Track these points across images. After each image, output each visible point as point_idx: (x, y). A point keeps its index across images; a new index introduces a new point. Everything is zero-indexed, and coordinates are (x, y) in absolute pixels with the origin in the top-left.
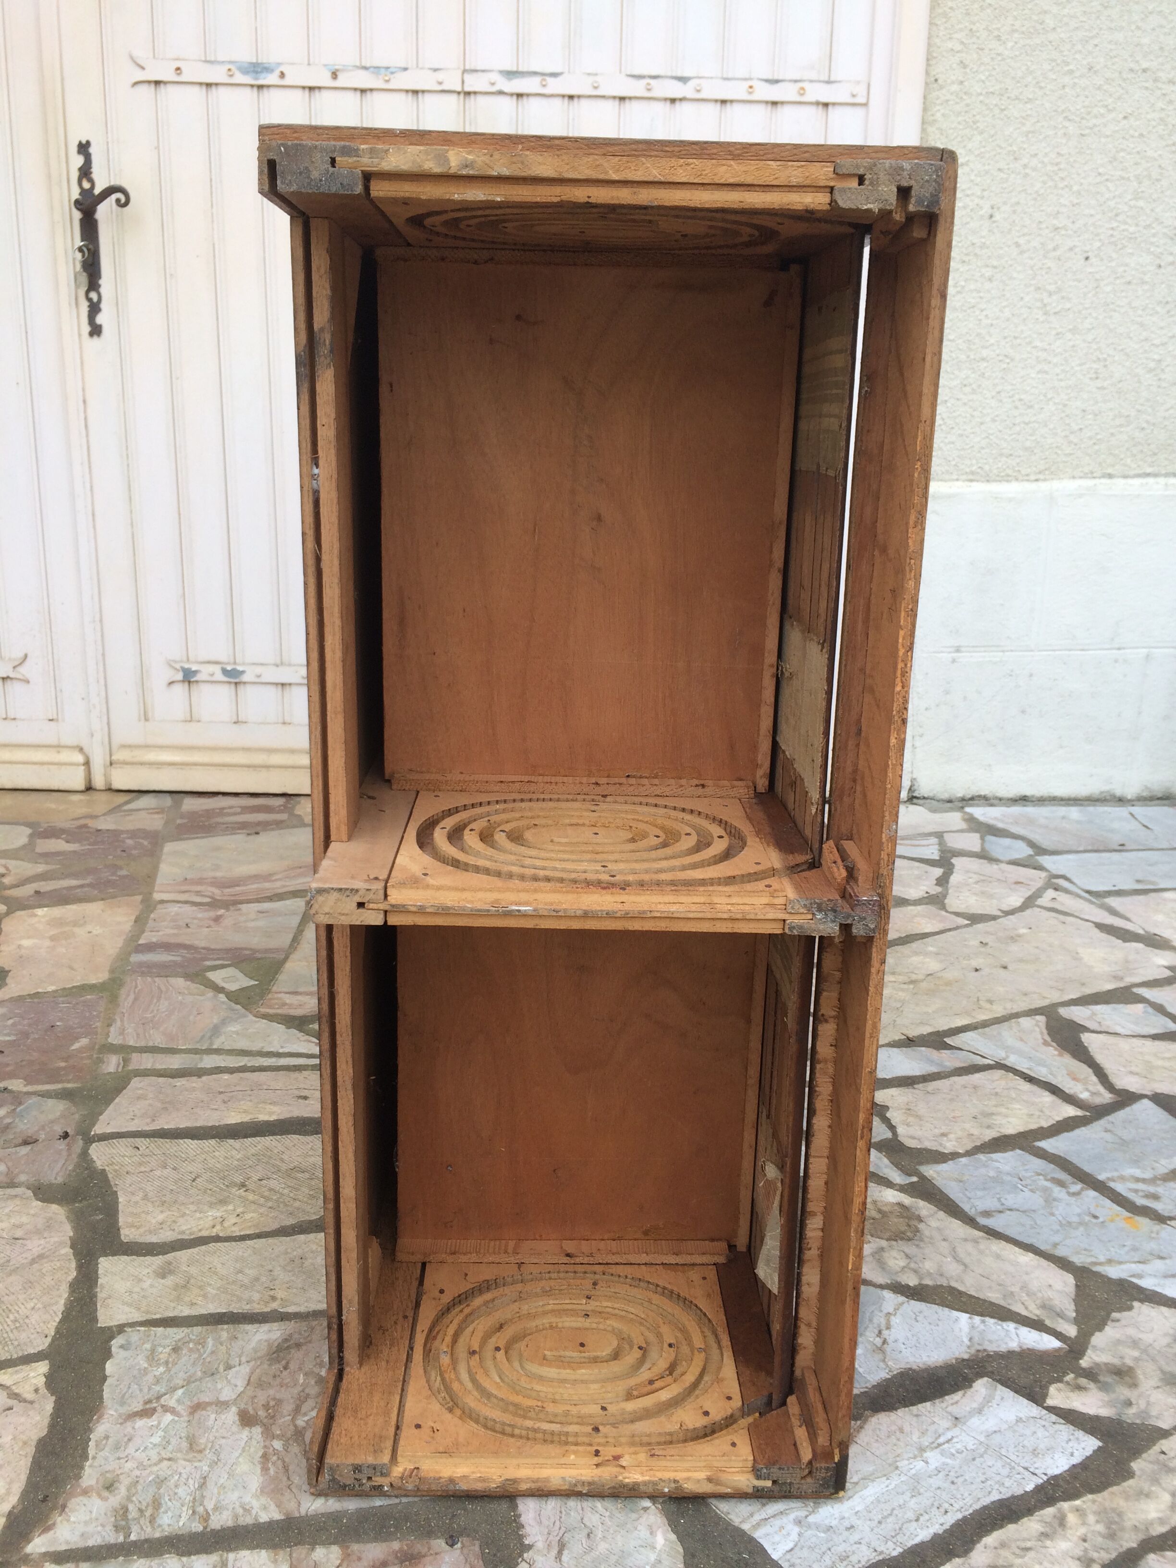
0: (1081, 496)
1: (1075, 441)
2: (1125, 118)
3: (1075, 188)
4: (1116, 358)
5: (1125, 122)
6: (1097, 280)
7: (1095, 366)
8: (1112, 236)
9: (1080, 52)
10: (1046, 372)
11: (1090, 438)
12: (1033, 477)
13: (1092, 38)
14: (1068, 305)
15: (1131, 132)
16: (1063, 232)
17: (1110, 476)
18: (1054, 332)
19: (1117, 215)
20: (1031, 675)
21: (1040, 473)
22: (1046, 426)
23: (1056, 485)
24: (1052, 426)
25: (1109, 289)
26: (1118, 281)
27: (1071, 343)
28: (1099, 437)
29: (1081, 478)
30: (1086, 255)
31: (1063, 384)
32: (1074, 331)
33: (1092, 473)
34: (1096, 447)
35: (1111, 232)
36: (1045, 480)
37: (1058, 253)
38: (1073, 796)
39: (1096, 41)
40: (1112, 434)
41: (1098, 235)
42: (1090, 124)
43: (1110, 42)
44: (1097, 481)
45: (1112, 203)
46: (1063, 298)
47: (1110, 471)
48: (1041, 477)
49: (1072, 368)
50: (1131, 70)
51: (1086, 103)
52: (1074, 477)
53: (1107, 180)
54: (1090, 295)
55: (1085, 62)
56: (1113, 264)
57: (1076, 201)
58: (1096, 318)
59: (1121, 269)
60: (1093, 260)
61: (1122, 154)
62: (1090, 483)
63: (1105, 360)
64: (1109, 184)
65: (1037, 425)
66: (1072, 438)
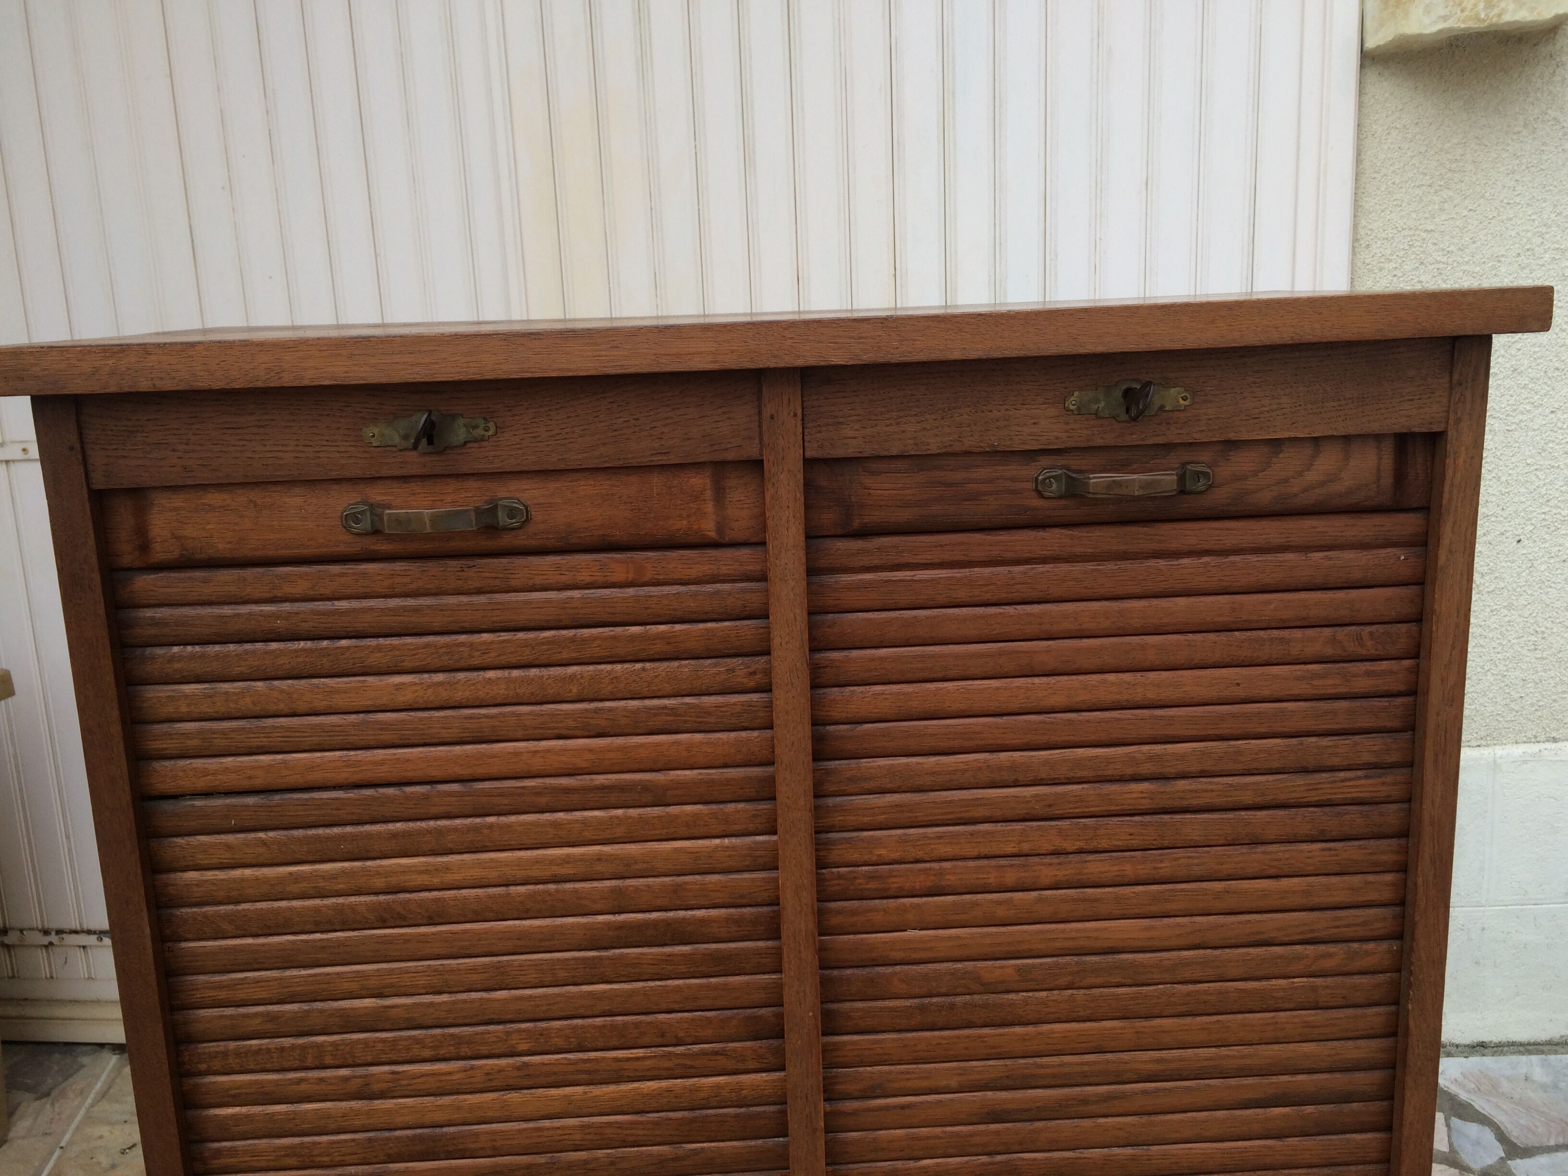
0: (1525, 762)
1: (1516, 708)
2: (1552, 412)
3: (1503, 479)
4: (1555, 630)
5: (1553, 416)
6: (1530, 560)
7: (1533, 638)
8: (1544, 519)
9: (1503, 356)
10: (1483, 647)
11: (1532, 705)
12: (1474, 743)
13: (1514, 343)
14: (1502, 585)
15: (1559, 425)
16: (1493, 519)
17: (1555, 740)
18: (1488, 610)
19: (1548, 501)
20: (1483, 929)
21: (1482, 738)
22: (1485, 695)
23: (1499, 751)
24: (1491, 695)
25: (1543, 567)
26: (1552, 561)
27: (1507, 619)
28: (1541, 703)
29: (1525, 742)
30: (1518, 538)
31: (1499, 656)
32: (1510, 607)
33: (1535, 737)
34: (1539, 713)
35: (1543, 516)
36: (1487, 746)
37: (1489, 538)
38: (1532, 1041)
39: (1519, 347)
40: (1555, 701)
41: (1530, 519)
42: (1516, 420)
43: (1534, 345)
44: (1542, 746)
45: (1543, 491)
46: (1496, 578)
47: (1554, 734)
48: (1483, 742)
49: (1510, 641)
50: (1557, 369)
51: (1511, 402)
52: (1517, 742)
53: (1536, 470)
54: (1524, 574)
55: (1508, 365)
56: (1547, 545)
57: (1504, 490)
58: (1532, 595)
59: (1557, 549)
60: (1525, 542)
61: (1551, 445)
62: (1534, 748)
63: (1543, 632)
64: (1538, 473)
65: (1475, 695)
66: (1512, 705)
